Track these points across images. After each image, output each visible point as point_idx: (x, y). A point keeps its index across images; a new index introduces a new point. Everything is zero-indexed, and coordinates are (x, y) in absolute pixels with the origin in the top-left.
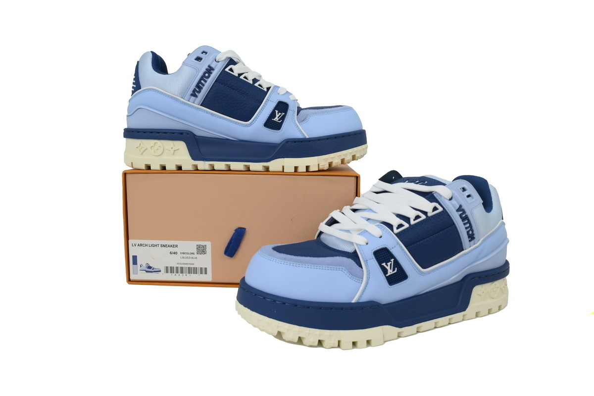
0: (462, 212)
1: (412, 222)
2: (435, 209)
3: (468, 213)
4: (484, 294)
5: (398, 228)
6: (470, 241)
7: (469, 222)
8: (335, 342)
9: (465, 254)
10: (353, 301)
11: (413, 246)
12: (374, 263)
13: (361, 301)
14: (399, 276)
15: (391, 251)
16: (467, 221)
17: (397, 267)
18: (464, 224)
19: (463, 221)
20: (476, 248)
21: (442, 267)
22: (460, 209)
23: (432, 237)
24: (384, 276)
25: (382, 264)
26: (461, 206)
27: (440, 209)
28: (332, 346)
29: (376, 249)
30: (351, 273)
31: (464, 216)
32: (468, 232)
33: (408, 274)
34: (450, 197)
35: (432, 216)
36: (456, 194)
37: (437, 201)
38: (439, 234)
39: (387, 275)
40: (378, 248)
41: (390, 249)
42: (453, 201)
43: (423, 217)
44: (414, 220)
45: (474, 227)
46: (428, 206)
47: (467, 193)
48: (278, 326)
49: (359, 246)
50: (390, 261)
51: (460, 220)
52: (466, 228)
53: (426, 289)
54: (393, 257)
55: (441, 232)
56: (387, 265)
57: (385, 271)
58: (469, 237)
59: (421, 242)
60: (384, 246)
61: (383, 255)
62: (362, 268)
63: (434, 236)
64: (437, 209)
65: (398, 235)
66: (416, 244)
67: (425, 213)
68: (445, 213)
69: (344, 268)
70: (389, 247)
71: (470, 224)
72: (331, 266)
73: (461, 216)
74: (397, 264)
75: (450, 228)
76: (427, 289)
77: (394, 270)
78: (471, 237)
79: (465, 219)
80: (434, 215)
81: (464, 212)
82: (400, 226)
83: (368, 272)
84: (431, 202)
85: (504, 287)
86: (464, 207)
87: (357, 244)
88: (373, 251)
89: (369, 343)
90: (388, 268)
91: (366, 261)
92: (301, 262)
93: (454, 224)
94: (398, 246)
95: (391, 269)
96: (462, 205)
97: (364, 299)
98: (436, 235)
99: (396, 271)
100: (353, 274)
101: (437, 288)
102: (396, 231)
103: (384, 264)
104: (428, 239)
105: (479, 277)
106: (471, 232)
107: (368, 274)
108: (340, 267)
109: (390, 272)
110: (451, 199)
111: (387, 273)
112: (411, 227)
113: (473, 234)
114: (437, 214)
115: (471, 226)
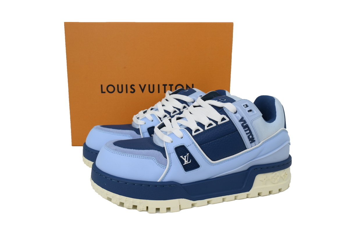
0: (243, 122)
1: (206, 128)
2: (223, 119)
3: (248, 123)
4: (265, 180)
5: (195, 132)
6: (251, 143)
7: (249, 129)
8: (144, 207)
9: (248, 152)
10: (158, 181)
11: (205, 145)
12: (174, 156)
13: (164, 181)
14: (193, 165)
15: (187, 148)
16: (247, 129)
17: (191, 159)
18: (245, 131)
19: (244, 129)
20: (257, 148)
21: (228, 160)
22: (242, 120)
23: (219, 139)
24: (181, 165)
25: (180, 157)
26: (242, 118)
27: (227, 120)
28: (142, 210)
29: (176, 146)
30: (158, 162)
31: (244, 125)
32: (249, 137)
33: (199, 164)
34: (235, 111)
35: (220, 125)
36: (240, 110)
37: (225, 114)
38: (225, 137)
39: (184, 164)
40: (178, 146)
41: (186, 146)
42: (237, 114)
43: (214, 125)
44: (208, 127)
45: (253, 133)
46: (218, 117)
47: (248, 109)
48: (107, 194)
49: (166, 143)
50: (186, 155)
51: (242, 128)
52: (247, 134)
53: (216, 175)
54: (188, 152)
55: (226, 136)
56: (184, 158)
57: (182, 161)
58: (250, 140)
59: (210, 142)
60: (182, 144)
61: (181, 151)
62: (167, 159)
63: (221, 138)
64: (225, 119)
65: (194, 137)
66: (206, 144)
67: (216, 122)
68: (230, 122)
69: (154, 158)
70: (186, 145)
71: (250, 131)
72: (145, 156)
73: (242, 125)
74: (191, 157)
75: (234, 133)
76: (218, 175)
77: (189, 161)
78: (252, 140)
79: (246, 127)
80: (222, 124)
81: (245, 122)
82: (197, 130)
83: (170, 161)
84: (221, 114)
85: (284, 176)
86: (246, 118)
87: (165, 142)
88: (175, 147)
89: (168, 209)
90: (185, 159)
91: (169, 154)
92: (125, 152)
93: (237, 130)
94: (193, 145)
95: (186, 160)
96: (244, 117)
97: (167, 179)
98: (223, 138)
99: (190, 162)
100: (159, 162)
101: (226, 174)
102: (194, 134)
103: (182, 157)
104: (216, 140)
105: (261, 169)
106: (251, 137)
107: (171, 163)
108: (152, 157)
109: (186, 162)
110: (235, 113)
111: (184, 163)
112: (205, 131)
113: (253, 138)
114: (224, 123)
115: (250, 132)
